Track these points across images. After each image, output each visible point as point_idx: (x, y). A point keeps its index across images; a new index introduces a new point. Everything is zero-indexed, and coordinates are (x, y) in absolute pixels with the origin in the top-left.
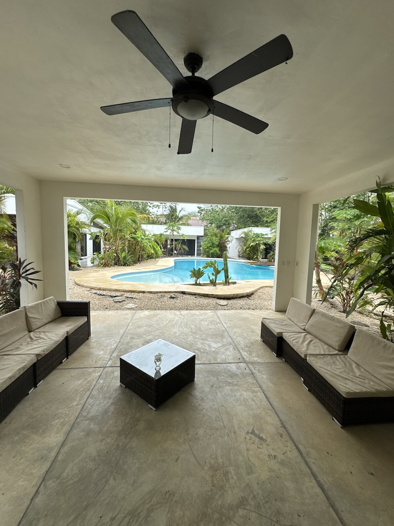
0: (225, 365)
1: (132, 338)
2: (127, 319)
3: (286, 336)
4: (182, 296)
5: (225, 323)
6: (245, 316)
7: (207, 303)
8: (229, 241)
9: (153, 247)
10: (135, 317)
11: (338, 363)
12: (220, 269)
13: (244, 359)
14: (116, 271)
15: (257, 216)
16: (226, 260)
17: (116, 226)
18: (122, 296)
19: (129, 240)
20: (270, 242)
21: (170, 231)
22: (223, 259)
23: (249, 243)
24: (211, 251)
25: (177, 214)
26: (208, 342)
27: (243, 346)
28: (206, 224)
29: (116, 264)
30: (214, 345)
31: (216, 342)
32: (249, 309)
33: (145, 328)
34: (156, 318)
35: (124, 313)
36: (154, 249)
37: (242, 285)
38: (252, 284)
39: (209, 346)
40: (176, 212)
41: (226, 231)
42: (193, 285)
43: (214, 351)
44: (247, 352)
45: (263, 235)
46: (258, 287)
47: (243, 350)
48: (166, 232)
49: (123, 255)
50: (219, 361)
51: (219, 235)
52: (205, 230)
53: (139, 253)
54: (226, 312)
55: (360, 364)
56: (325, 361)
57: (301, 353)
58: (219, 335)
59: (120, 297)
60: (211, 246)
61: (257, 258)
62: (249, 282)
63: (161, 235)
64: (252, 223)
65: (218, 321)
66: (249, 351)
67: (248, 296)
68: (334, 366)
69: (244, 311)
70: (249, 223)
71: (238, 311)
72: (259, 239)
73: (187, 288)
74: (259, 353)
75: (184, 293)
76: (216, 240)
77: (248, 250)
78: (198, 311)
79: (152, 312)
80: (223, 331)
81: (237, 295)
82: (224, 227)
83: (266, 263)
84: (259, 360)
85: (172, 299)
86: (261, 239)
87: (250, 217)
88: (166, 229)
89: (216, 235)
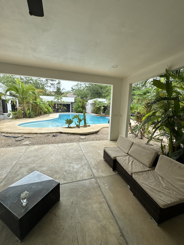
0: (82, 182)
1: (21, 167)
2: (22, 152)
3: (118, 159)
4: (60, 135)
5: (83, 150)
6: (94, 144)
7: (74, 138)
8: (87, 105)
9: (47, 107)
10: (28, 151)
11: (151, 178)
12: (81, 119)
13: (94, 175)
14: (23, 121)
15: (100, 93)
16: (85, 114)
17: (23, 95)
18: (22, 136)
19: (32, 104)
20: (106, 105)
21: (56, 99)
22: (83, 114)
23: (96, 106)
24: (78, 110)
25: (61, 91)
26: (73, 165)
27: (93, 165)
28: (76, 97)
29: (24, 117)
30: (76, 167)
31: (77, 164)
32: (97, 140)
33: (32, 158)
34: (42, 150)
35: (21, 148)
36: (48, 109)
37: (93, 127)
38: (98, 126)
39: (73, 168)
40: (60, 90)
41: (85, 100)
42: (67, 128)
43: (76, 171)
44: (96, 169)
45: (103, 102)
46: (101, 128)
47: (93, 168)
48: (54, 100)
49: (28, 112)
50: (78, 179)
51: (82, 102)
52: (75, 99)
53: (39, 111)
54: (85, 142)
55: (163, 177)
56: (143, 177)
57: (129, 171)
58: (79, 159)
59: (20, 138)
60: (78, 107)
61: (100, 113)
62: (96, 125)
63: (52, 101)
64: (98, 96)
65: (80, 149)
66: (97, 168)
67: (96, 133)
68: (149, 181)
69: (94, 142)
70: (97, 96)
71: (91, 142)
72: (101, 104)
73: (63, 130)
74: (103, 169)
75: (61, 133)
76: (80, 104)
77: (96, 109)
78: (69, 143)
79: (40, 146)
80: (82, 155)
81: (90, 132)
82: (85, 98)
83: (104, 115)
84: (103, 175)
85: (54, 137)
86: (102, 104)
87: (97, 93)
88: (55, 98)
89: (80, 102)
